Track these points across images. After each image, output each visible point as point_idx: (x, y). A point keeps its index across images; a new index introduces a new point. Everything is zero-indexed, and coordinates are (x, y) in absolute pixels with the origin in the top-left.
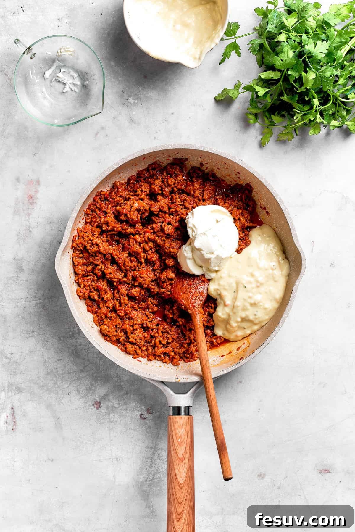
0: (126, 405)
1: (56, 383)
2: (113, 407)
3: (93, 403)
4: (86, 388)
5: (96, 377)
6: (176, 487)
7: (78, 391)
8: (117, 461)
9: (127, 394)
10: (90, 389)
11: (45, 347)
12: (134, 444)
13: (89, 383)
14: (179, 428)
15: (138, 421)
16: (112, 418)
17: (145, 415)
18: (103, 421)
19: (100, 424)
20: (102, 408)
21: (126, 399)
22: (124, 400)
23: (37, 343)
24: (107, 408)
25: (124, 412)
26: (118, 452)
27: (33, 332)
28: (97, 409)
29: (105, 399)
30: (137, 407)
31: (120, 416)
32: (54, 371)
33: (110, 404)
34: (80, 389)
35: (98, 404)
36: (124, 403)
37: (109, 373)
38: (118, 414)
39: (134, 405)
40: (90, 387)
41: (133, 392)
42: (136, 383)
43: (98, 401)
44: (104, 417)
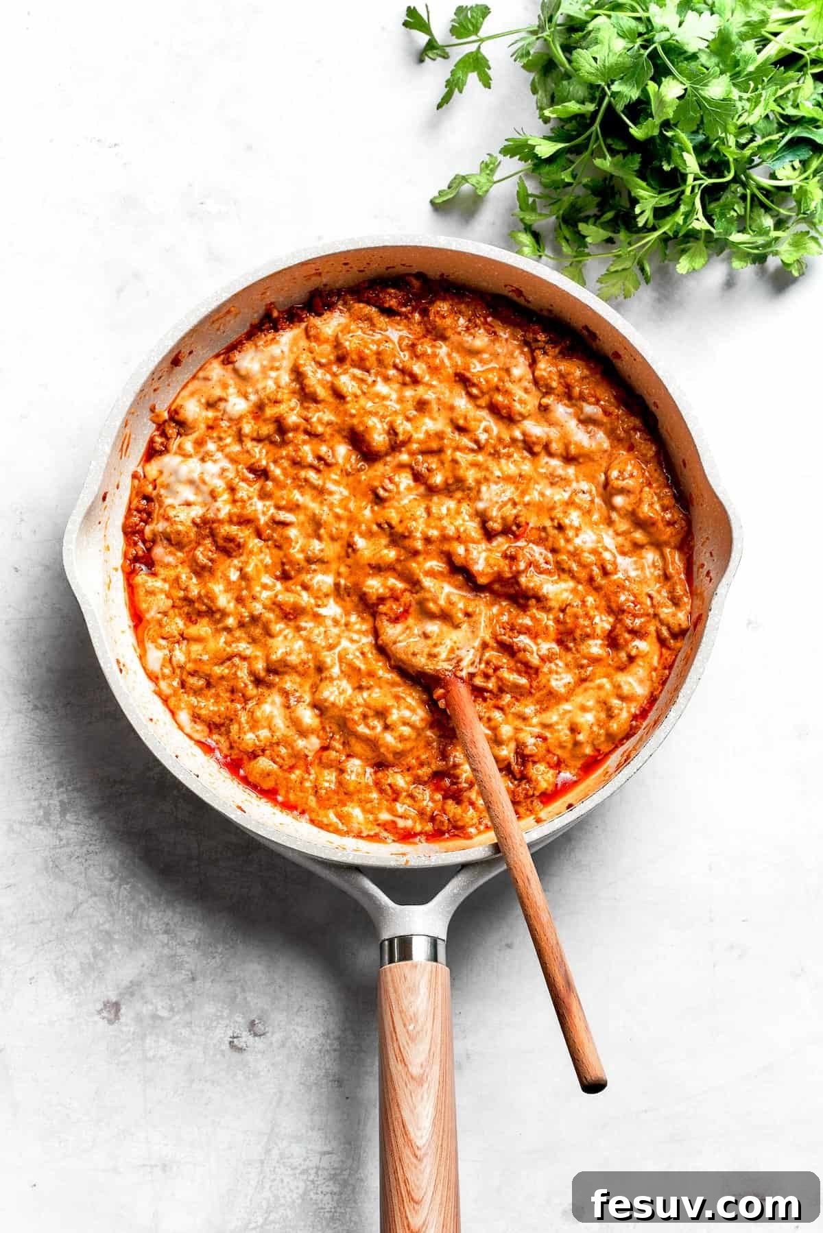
0: (191, 1011)
2: (155, 1017)
3: (99, 1006)
4: (81, 963)
5: (107, 933)
6: (404, 1156)
7: (59, 973)
8: (164, 1171)
9: (193, 979)
10: (92, 967)
13: (88, 950)
14: (409, 995)
15: (224, 1056)
16: (151, 1048)
17: (244, 1039)
18: (126, 1057)
19: (118, 1064)
20: (123, 1019)
21: (190, 995)
22: (185, 996)
24: (139, 1019)
25: (185, 1032)
26: (166, 1145)
28: (111, 1022)
29: (132, 994)
30: (222, 1017)
31: (173, 1042)
33: (146, 1010)
34: (64, 967)
35: (113, 1009)
36: (186, 1005)
37: (144, 923)
38: (170, 1037)
39: (213, 1010)
40: (92, 960)
41: (211, 974)
42: (220, 950)
43: (114, 999)
44: (129, 1045)
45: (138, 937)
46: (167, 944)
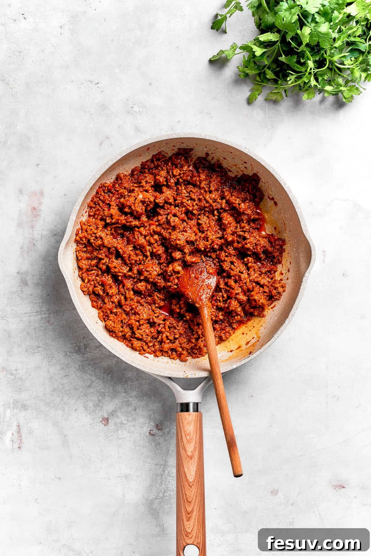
0: (135, 421)
1: (62, 400)
2: (121, 423)
3: (101, 419)
4: (94, 404)
5: (103, 393)
6: (185, 485)
7: (85, 408)
8: (126, 478)
9: (135, 410)
10: (98, 405)
11: (51, 363)
12: (144, 461)
13: (96, 399)
14: (187, 425)
15: (147, 437)
16: (120, 435)
17: (154, 431)
18: (111, 438)
19: (108, 441)
20: (110, 424)
21: (134, 415)
22: (132, 416)
23: (43, 358)
24: (116, 424)
25: (133, 428)
26: (127, 469)
27: (38, 347)
28: (105, 425)
29: (113, 415)
30: (146, 423)
31: (129, 432)
32: (61, 387)
33: (118, 421)
34: (88, 405)
35: (106, 421)
36: (133, 419)
37: (117, 389)
38: (127, 431)
39: (142, 421)
40: (98, 403)
41: (142, 408)
42: (145, 399)
43: (106, 417)
44: (112, 433)
45: (115, 394)
46: (126, 397)
